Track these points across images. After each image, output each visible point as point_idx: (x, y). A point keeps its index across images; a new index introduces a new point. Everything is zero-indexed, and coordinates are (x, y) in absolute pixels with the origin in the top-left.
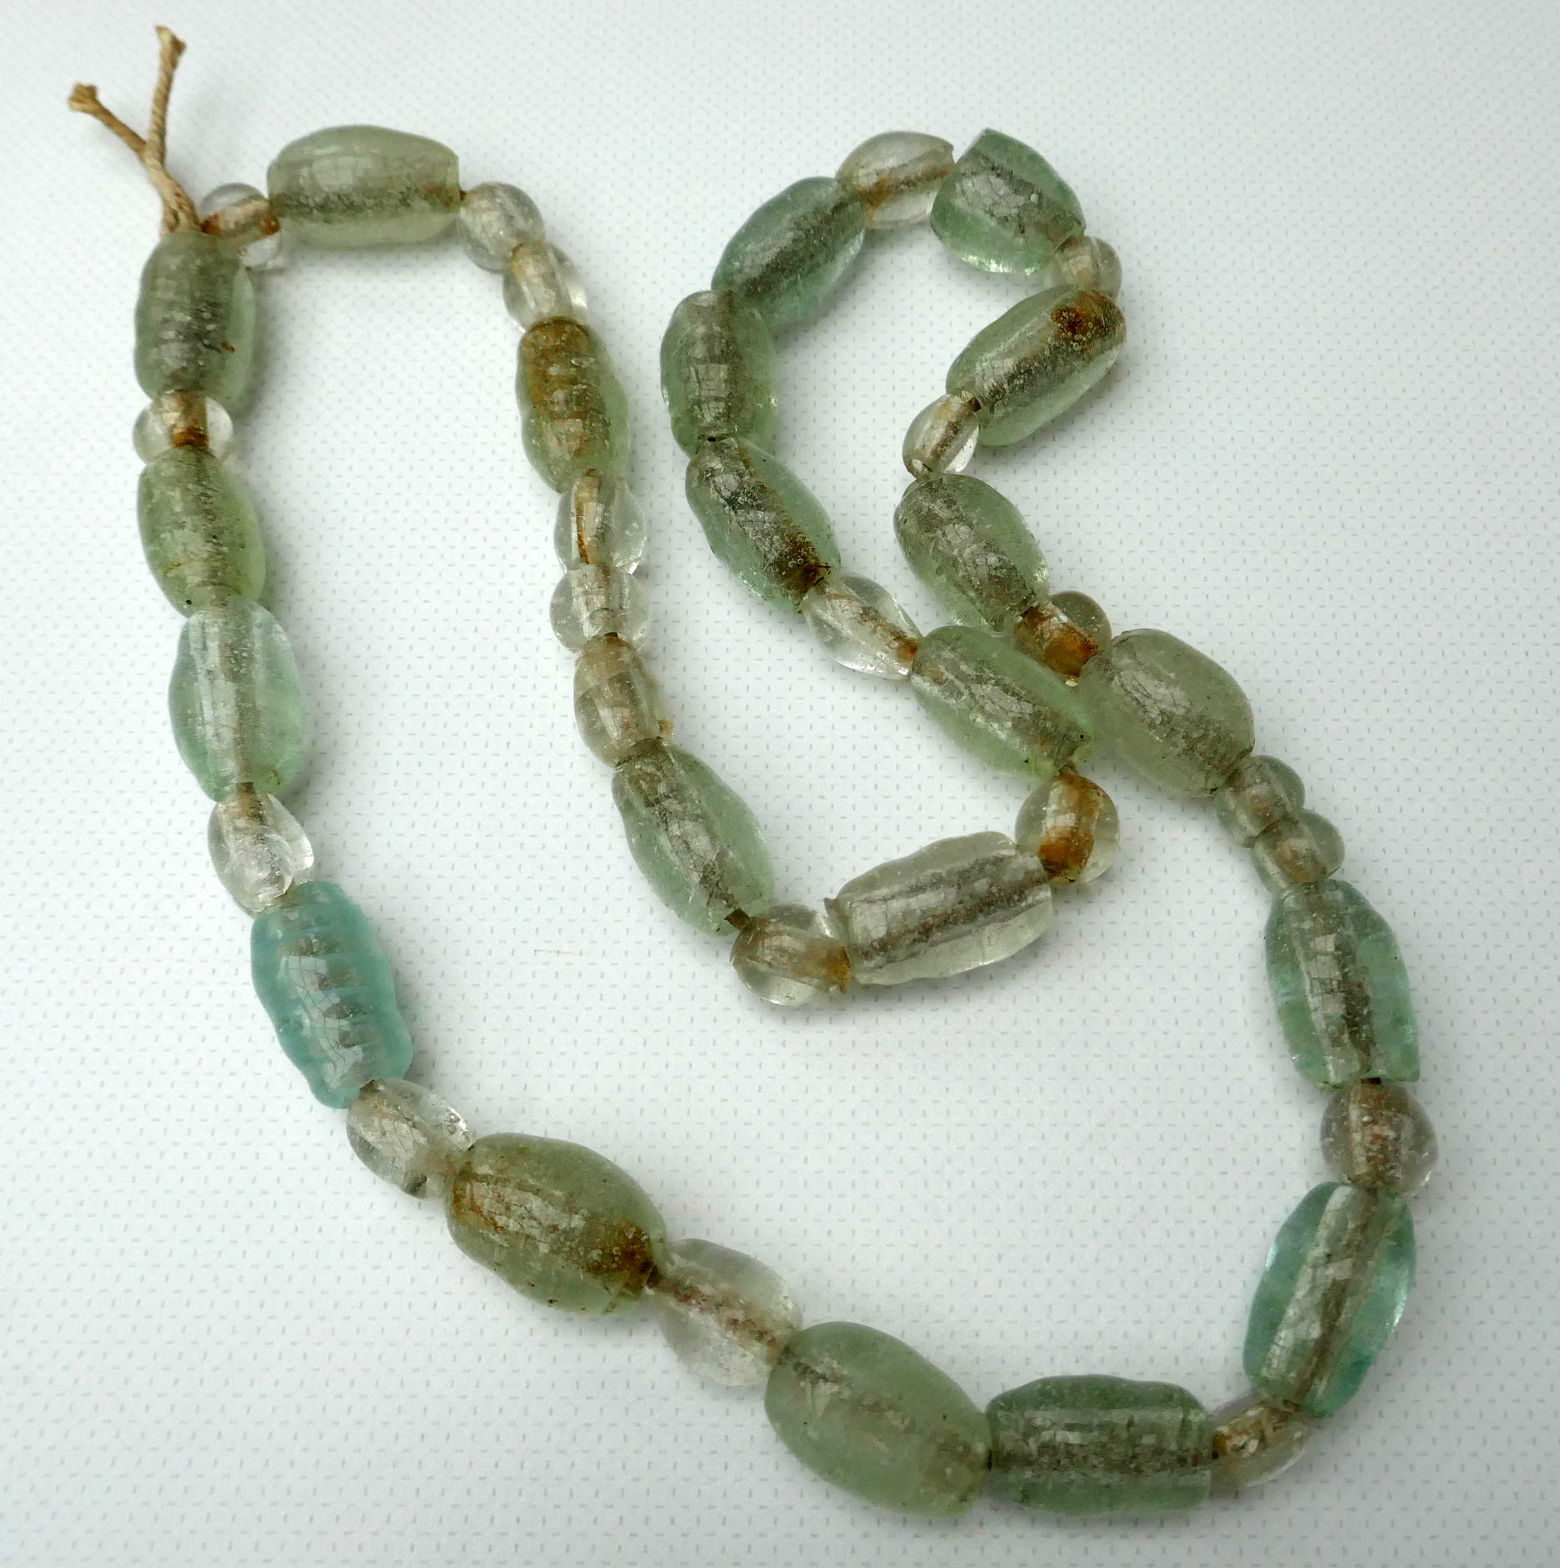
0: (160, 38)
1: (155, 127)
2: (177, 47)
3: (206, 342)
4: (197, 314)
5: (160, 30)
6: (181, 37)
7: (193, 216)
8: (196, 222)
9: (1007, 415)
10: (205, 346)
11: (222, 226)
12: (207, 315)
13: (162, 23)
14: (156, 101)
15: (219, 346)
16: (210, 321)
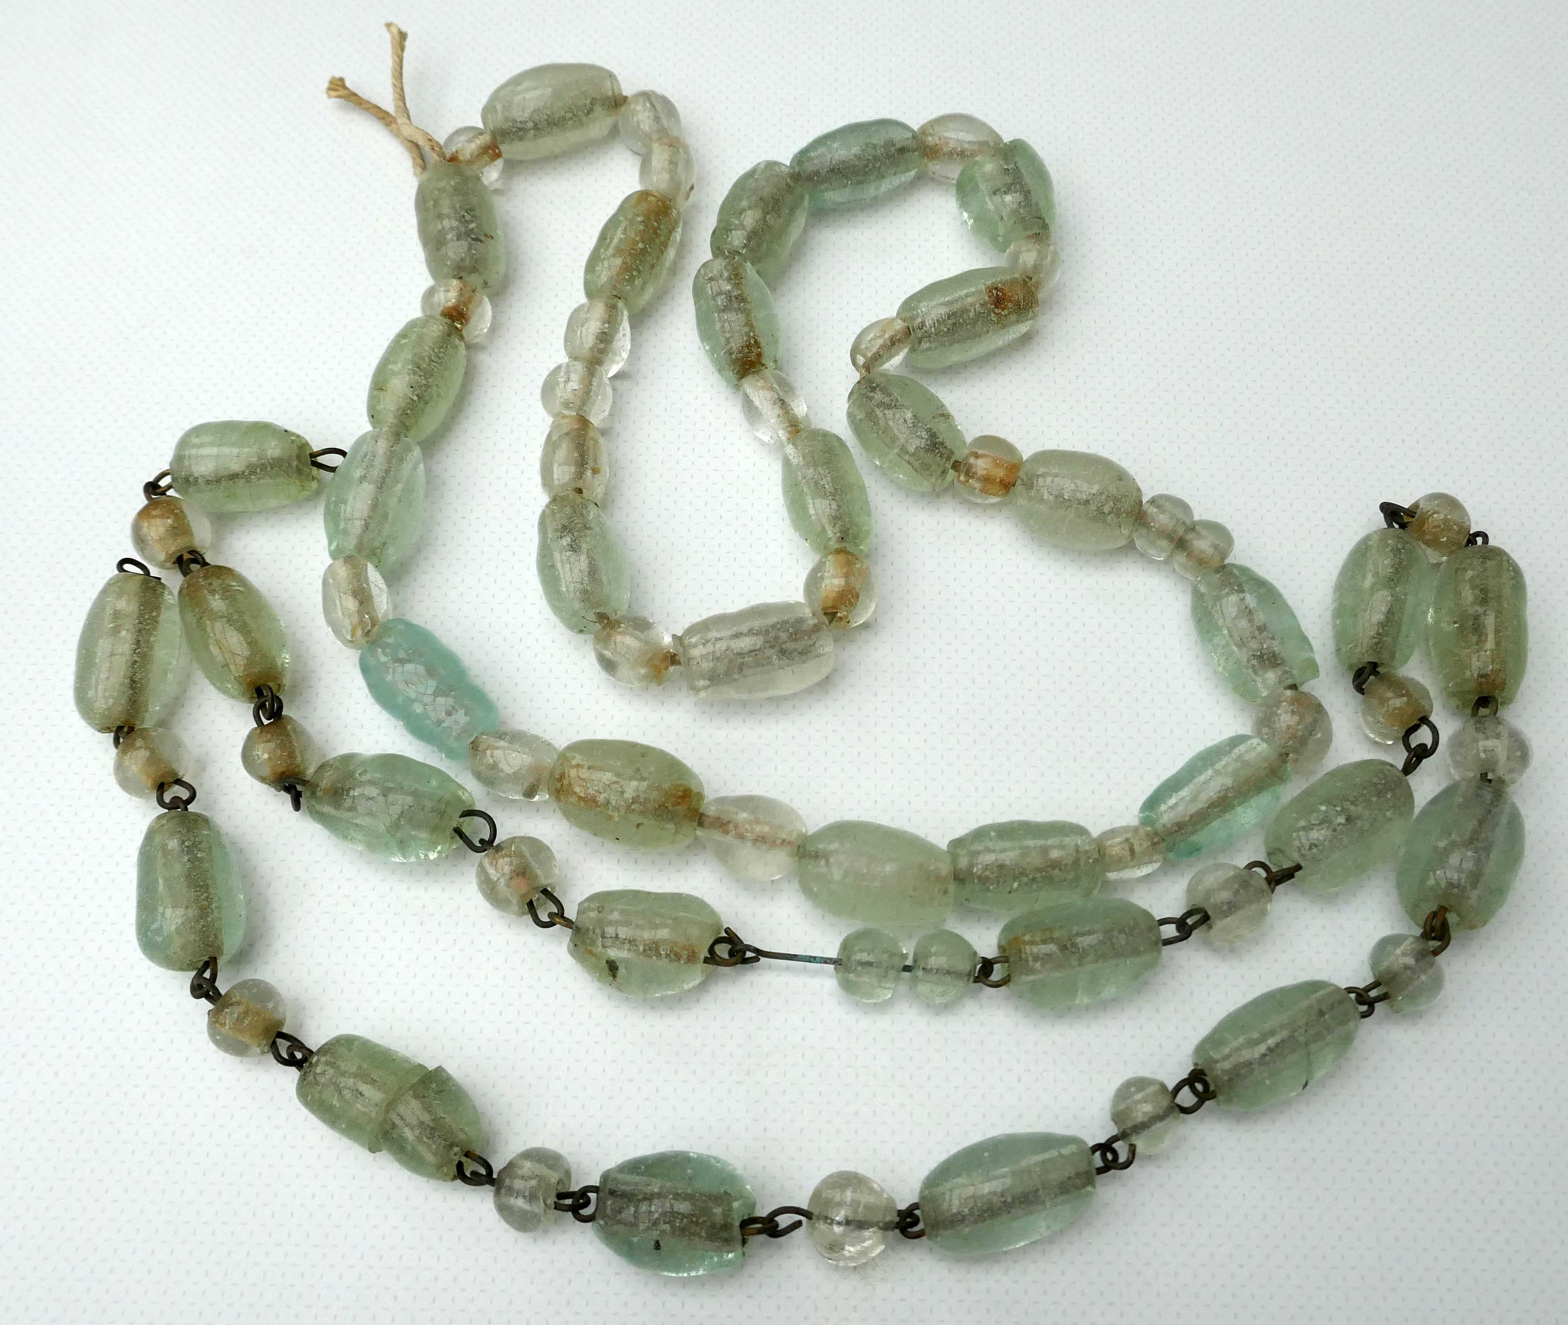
0: (389, 31)
1: (397, 96)
2: (403, 36)
3: (473, 236)
4: (462, 219)
5: (389, 25)
6: (404, 30)
7: (442, 155)
8: (444, 157)
9: (929, 349)
10: (473, 239)
11: (461, 158)
12: (468, 217)
13: (389, 20)
14: (394, 77)
15: (483, 238)
16: (472, 221)
